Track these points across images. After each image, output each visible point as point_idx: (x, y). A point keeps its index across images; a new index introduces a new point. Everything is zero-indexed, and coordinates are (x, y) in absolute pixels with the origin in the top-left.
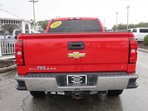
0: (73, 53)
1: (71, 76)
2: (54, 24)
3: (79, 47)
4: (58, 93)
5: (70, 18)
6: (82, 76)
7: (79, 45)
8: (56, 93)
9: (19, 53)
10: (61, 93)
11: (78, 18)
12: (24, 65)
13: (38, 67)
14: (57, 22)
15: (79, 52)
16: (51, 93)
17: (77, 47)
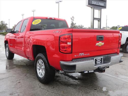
0: (99, 43)
1: (96, 58)
2: (35, 21)
3: (102, 39)
4: (89, 72)
5: (47, 17)
6: (101, 57)
7: (102, 38)
8: (88, 71)
9: (69, 44)
10: (91, 71)
11: (53, 18)
12: (72, 53)
13: (80, 54)
14: (38, 20)
15: (101, 42)
16: (85, 73)
17: (101, 39)
